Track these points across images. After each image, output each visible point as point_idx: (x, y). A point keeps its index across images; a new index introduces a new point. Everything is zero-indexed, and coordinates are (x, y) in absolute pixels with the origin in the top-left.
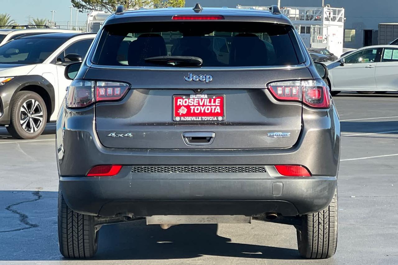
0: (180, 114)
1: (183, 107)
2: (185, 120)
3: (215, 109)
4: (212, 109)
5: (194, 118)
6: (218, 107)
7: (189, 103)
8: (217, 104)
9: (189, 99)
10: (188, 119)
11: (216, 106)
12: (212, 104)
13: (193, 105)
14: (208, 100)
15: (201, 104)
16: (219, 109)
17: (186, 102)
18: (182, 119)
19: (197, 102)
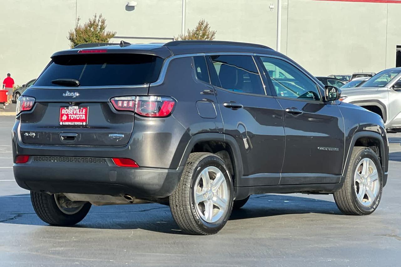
0: (63, 120)
1: (65, 115)
2: (65, 124)
3: (82, 116)
4: (80, 116)
5: (70, 123)
6: (84, 116)
7: (68, 112)
8: (83, 113)
9: (68, 109)
10: (67, 123)
11: (83, 114)
12: (81, 113)
13: (70, 114)
14: (79, 110)
15: (75, 113)
16: (84, 117)
17: (66, 111)
18: (64, 124)
19: (73, 112)
